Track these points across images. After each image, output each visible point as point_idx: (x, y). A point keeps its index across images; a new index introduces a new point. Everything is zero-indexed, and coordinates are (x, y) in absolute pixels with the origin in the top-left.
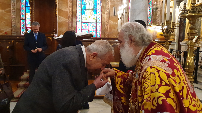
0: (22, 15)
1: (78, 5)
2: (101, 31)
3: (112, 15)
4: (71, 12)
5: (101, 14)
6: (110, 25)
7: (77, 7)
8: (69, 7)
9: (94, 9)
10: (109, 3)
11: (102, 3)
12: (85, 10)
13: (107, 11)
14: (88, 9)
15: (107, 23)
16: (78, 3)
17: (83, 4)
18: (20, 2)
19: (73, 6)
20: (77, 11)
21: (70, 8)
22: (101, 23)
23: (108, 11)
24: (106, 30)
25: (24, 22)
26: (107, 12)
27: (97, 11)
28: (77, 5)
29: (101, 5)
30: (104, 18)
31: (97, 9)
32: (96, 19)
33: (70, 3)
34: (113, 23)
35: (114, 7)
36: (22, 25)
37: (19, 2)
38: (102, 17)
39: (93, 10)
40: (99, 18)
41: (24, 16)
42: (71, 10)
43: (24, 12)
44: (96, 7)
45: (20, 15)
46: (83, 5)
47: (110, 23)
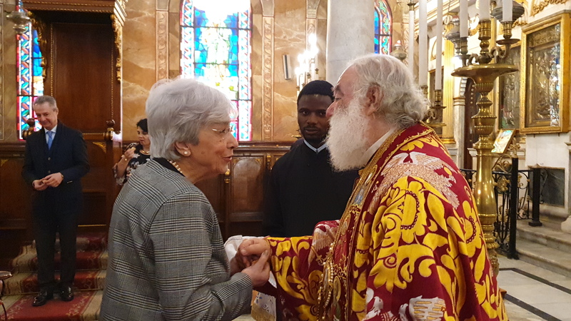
0: (21, 83)
1: (183, 53)
2: (251, 123)
3: (281, 77)
4: (165, 73)
5: (250, 76)
6: (275, 106)
7: (180, 58)
8: (159, 57)
9: (230, 63)
10: (271, 46)
11: (251, 44)
12: (205, 64)
13: (266, 68)
14: (213, 64)
15: (267, 100)
16: (183, 46)
17: (197, 50)
18: (17, 46)
19: (171, 55)
20: (180, 68)
21: (162, 62)
22: (251, 100)
23: (268, 66)
24: (265, 119)
25: (28, 103)
26: (267, 71)
27: (238, 68)
28: (180, 52)
29: (250, 52)
30: (257, 86)
31: (238, 61)
32: (236, 89)
33: (162, 47)
34: (283, 99)
35: (286, 57)
36: (22, 112)
37: (14, 46)
38: (254, 83)
39: (228, 64)
40: (244, 87)
41: (28, 87)
42: (163, 67)
43: (28, 75)
44: (234, 56)
45: (17, 83)
46: (198, 53)
47: (276, 99)
